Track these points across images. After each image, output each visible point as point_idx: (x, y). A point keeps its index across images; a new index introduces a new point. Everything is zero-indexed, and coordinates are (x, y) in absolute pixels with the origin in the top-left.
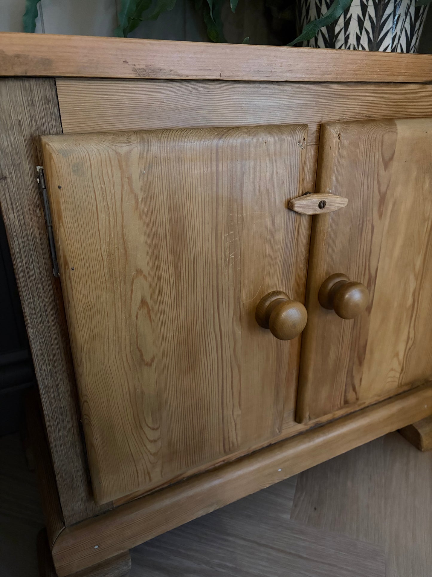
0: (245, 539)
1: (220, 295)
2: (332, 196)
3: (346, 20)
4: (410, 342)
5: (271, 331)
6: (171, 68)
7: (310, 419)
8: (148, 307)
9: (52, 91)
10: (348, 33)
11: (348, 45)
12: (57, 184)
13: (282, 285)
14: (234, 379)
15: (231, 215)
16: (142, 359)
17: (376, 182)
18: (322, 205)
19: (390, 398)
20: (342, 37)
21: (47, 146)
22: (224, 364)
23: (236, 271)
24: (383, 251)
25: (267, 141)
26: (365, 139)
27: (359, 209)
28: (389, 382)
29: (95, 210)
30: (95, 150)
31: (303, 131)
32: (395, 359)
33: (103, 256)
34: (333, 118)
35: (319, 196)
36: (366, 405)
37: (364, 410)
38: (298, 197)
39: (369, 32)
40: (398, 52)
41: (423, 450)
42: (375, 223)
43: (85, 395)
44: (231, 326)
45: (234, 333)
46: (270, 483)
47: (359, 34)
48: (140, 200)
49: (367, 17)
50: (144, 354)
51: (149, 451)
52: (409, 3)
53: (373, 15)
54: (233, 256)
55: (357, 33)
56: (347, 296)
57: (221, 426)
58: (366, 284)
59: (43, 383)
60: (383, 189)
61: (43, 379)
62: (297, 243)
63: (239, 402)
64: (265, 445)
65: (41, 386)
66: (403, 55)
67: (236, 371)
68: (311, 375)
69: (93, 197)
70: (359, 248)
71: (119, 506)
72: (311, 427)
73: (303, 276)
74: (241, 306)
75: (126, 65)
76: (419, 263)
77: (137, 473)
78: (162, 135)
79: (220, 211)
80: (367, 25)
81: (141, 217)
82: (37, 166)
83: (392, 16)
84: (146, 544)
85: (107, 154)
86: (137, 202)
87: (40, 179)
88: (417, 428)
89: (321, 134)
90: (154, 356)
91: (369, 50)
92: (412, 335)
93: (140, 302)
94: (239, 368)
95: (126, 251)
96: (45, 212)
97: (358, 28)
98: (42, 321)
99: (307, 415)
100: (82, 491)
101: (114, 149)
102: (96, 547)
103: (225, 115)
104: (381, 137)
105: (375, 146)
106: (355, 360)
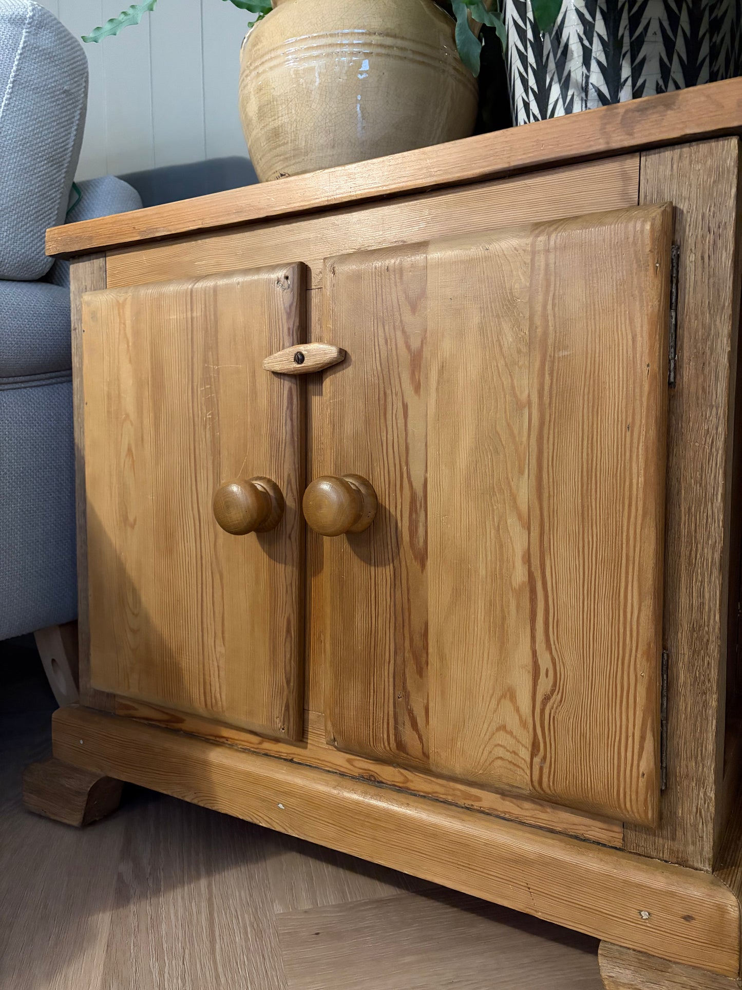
1: (197, 463)
8: (133, 458)
13: (270, 470)
14: (215, 590)
16: (126, 516)
18: (298, 358)
23: (214, 436)
31: (285, 268)
42: (408, 400)
46: (267, 822)
54: (210, 416)
57: (201, 657)
60: (415, 343)
63: (223, 633)
67: (218, 579)
75: (134, 230)
79: (195, 360)
90: (136, 517)
93: (127, 450)
94: (221, 577)
102: (81, 742)
104: (397, 264)
105: (389, 279)
106: (407, 655)
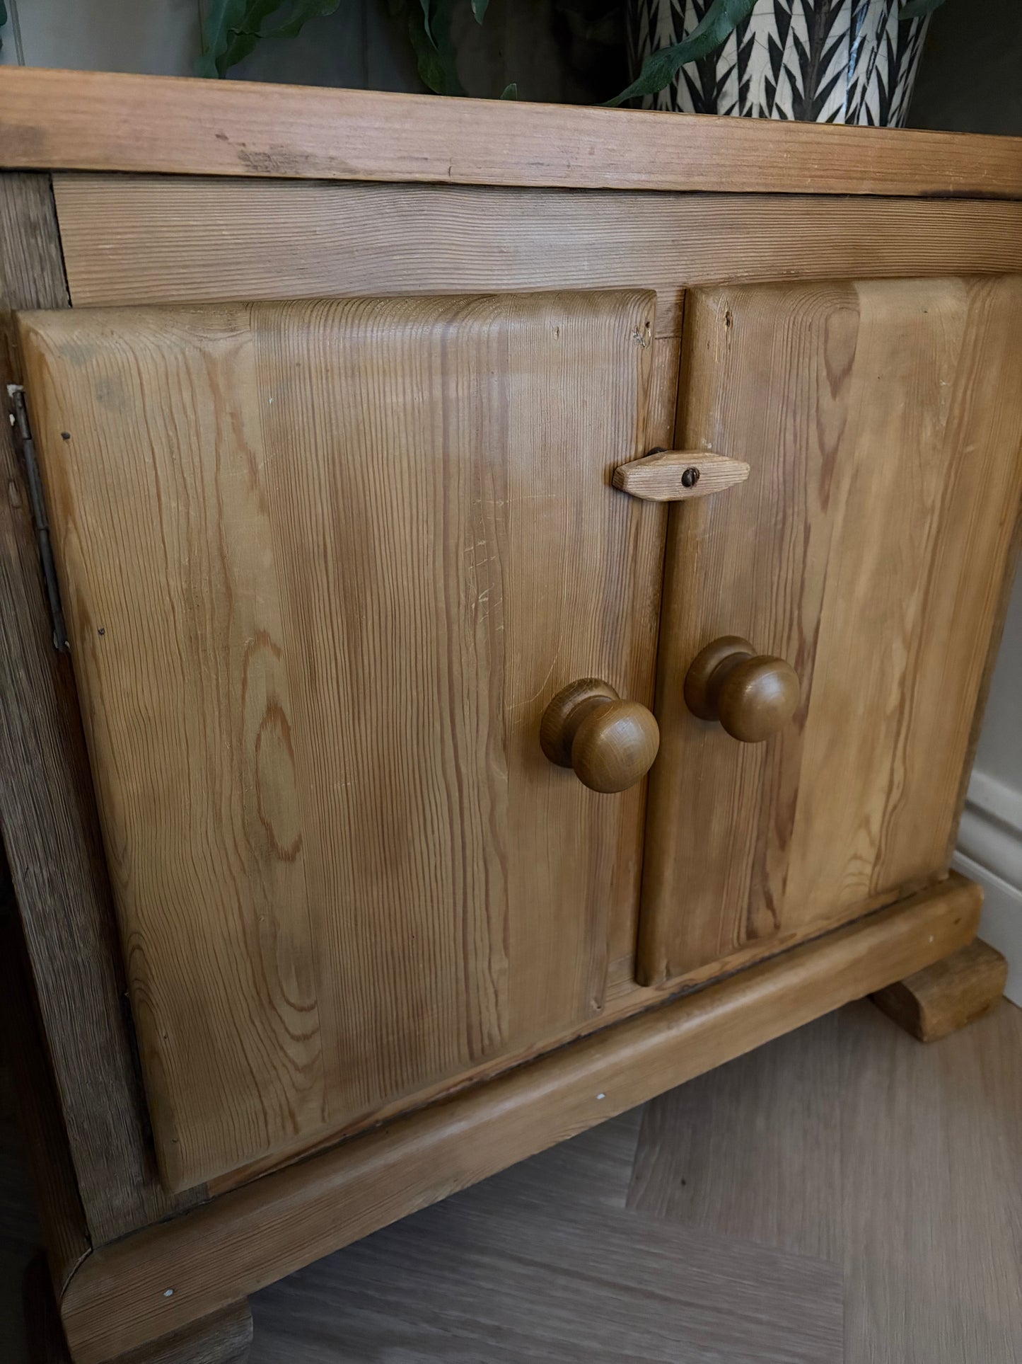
0: (519, 1260)
1: (456, 691)
2: (714, 457)
3: (742, 46)
4: (896, 794)
5: (577, 774)
6: (332, 153)
7: (669, 975)
8: (284, 721)
9: (42, 203)
10: (745, 78)
11: (748, 105)
12: (59, 429)
13: (599, 665)
14: (490, 885)
15: (479, 501)
16: (273, 845)
17: (813, 426)
18: (690, 478)
19: (851, 922)
20: (732, 87)
21: (32, 336)
22: (468, 852)
23: (493, 633)
24: (831, 583)
25: (560, 329)
26: (786, 327)
27: (775, 487)
28: (848, 886)
29: (153, 491)
30: (151, 346)
31: (643, 304)
32: (863, 833)
33: (174, 601)
34: (716, 276)
35: (683, 459)
36: (798, 938)
37: (794, 953)
38: (635, 459)
39: (794, 77)
40: (860, 124)
41: (925, 1039)
42: (811, 520)
43: (136, 933)
44: (482, 763)
45: (490, 780)
46: (580, 1128)
47: (773, 82)
48: (261, 466)
49: (790, 40)
50: (275, 833)
51: (293, 1063)
52: (885, 11)
53: (804, 37)
54: (486, 599)
55: (766, 79)
56: (749, 689)
57: (463, 998)
58: (792, 662)
59: (32, 906)
60: (830, 441)
61: (32, 898)
62: (633, 569)
63: (505, 940)
64: (568, 1039)
65: (26, 914)
66: (872, 131)
67: (495, 867)
68: (669, 873)
69: (149, 460)
70: (775, 579)
71: (221, 1195)
72: (673, 994)
73: (648, 644)
74: (506, 716)
75: (222, 145)
76: (912, 611)
77: (265, 1114)
78: (312, 311)
79: (452, 493)
80: (791, 58)
81: (263, 507)
82: (9, 384)
83: (846, 40)
84: (288, 1280)
85: (180, 357)
86: (254, 470)
87: (15, 416)
88: (911, 989)
89: (686, 312)
90: (300, 837)
91: (796, 118)
92: (898, 777)
93: (265, 709)
94: (503, 860)
95: (228, 588)
96: (30, 496)
97: (769, 65)
98: (28, 760)
99: (662, 965)
100: (131, 1164)
101: (198, 344)
102: (169, 1293)
103: (461, 266)
104: (823, 320)
105: (811, 342)
106: (770, 835)
